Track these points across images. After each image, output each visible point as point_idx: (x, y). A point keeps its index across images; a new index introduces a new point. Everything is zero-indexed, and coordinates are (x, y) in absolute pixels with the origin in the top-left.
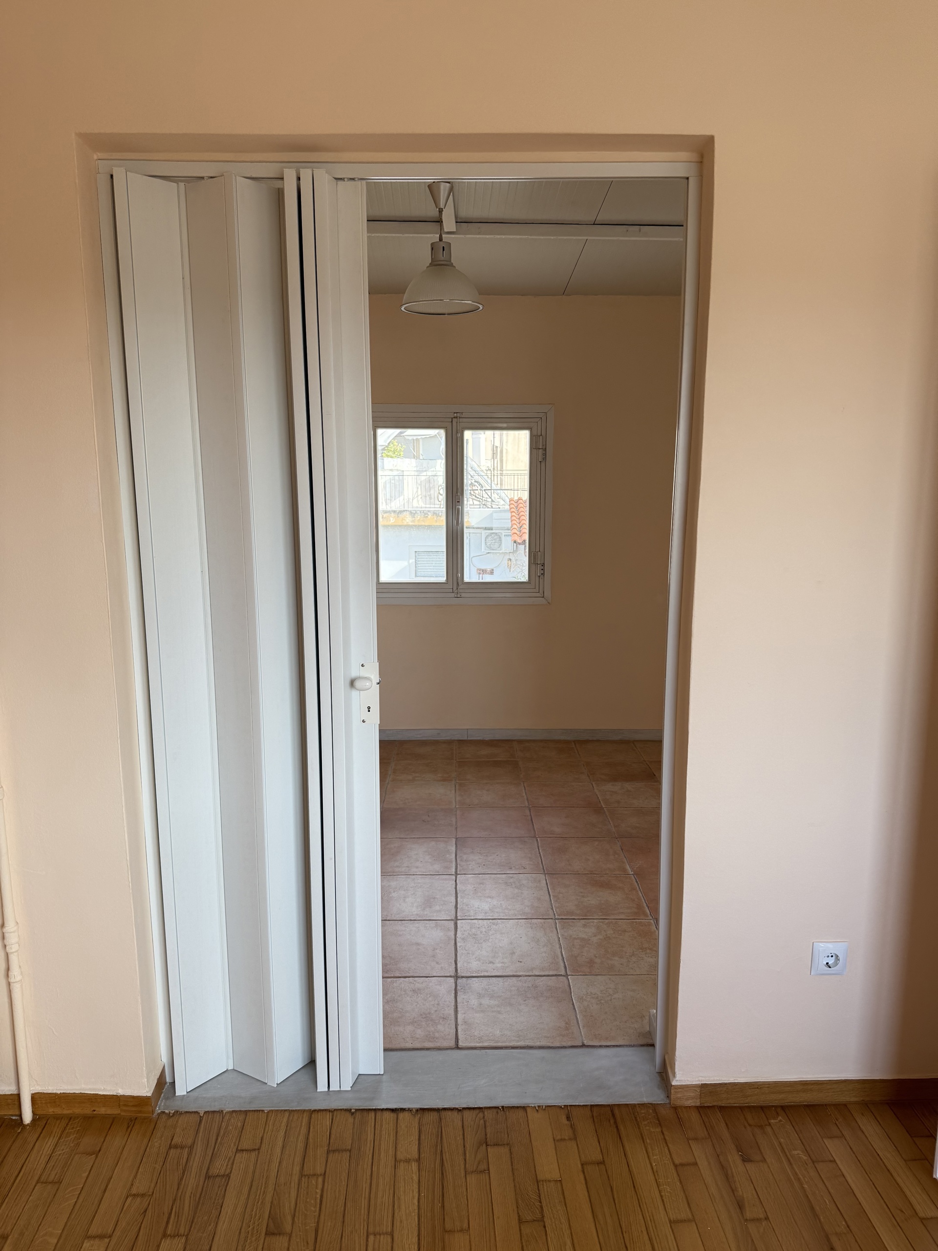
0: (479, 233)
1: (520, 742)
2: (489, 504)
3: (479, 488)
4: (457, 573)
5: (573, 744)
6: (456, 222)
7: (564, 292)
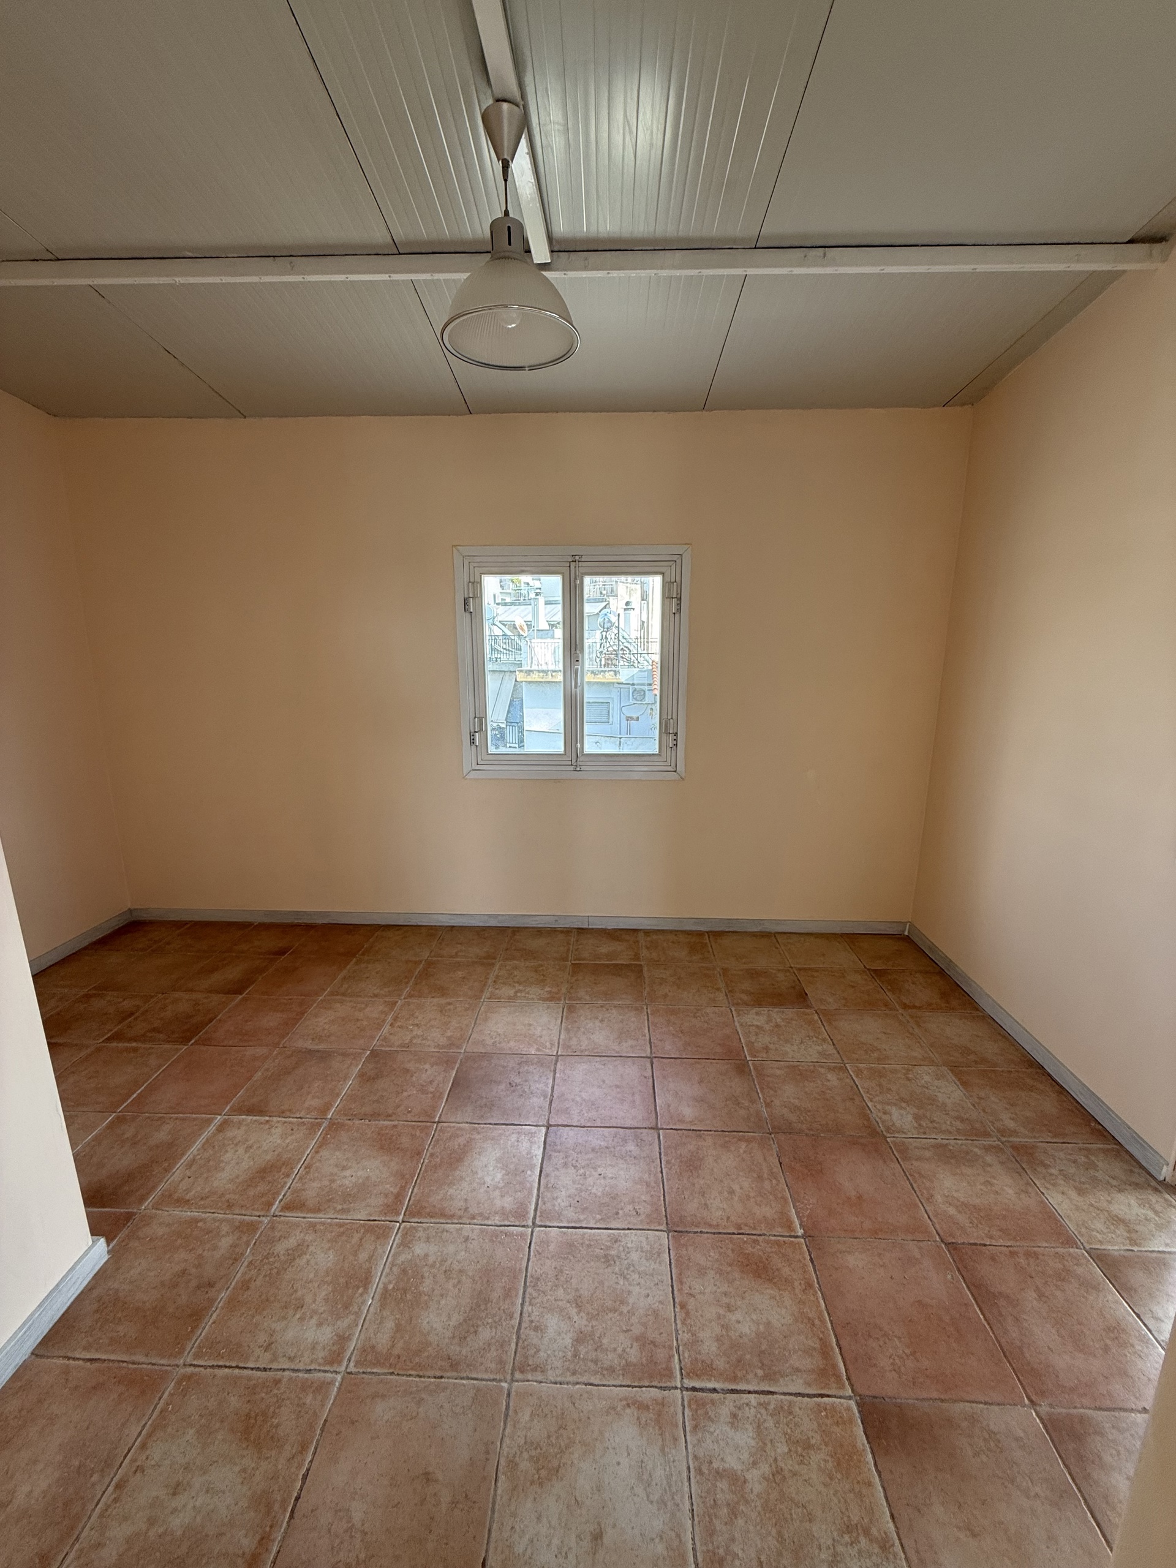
0: (586, 268)
1: (647, 933)
2: (636, 665)
3: (628, 651)
4: (576, 743)
5: (707, 937)
6: (552, 251)
7: (706, 405)
